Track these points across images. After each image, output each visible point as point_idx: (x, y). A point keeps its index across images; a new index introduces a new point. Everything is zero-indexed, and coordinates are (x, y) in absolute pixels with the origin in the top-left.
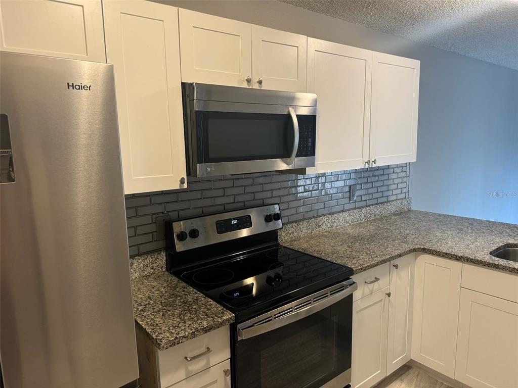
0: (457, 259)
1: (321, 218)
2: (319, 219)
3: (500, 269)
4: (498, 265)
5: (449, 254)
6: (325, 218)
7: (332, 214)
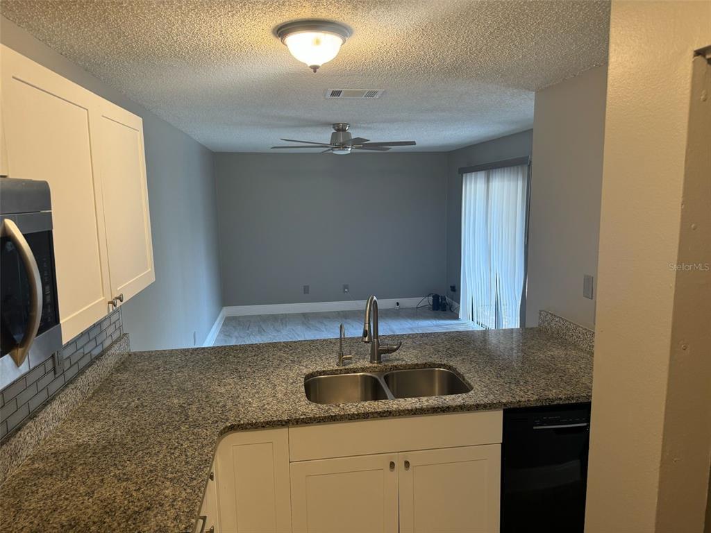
0: (283, 425)
1: (18, 435)
2: (14, 441)
3: (338, 420)
4: (335, 416)
5: (270, 422)
6: (24, 433)
7: (32, 416)
